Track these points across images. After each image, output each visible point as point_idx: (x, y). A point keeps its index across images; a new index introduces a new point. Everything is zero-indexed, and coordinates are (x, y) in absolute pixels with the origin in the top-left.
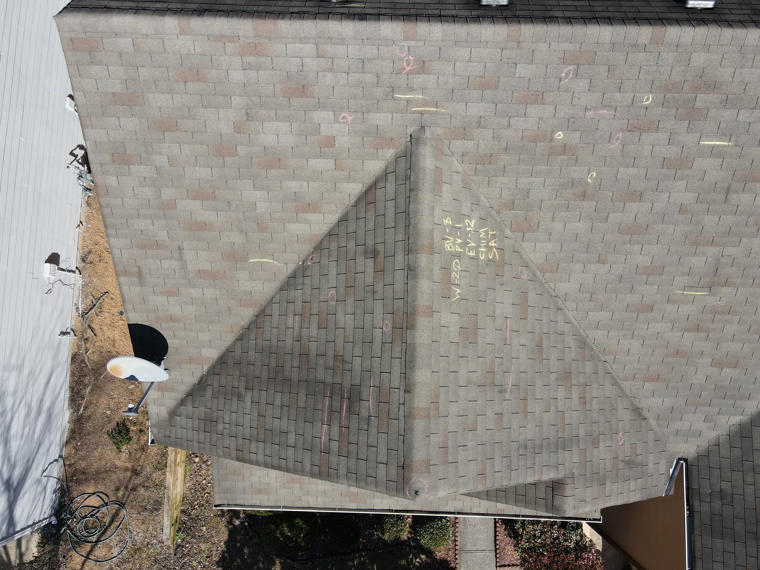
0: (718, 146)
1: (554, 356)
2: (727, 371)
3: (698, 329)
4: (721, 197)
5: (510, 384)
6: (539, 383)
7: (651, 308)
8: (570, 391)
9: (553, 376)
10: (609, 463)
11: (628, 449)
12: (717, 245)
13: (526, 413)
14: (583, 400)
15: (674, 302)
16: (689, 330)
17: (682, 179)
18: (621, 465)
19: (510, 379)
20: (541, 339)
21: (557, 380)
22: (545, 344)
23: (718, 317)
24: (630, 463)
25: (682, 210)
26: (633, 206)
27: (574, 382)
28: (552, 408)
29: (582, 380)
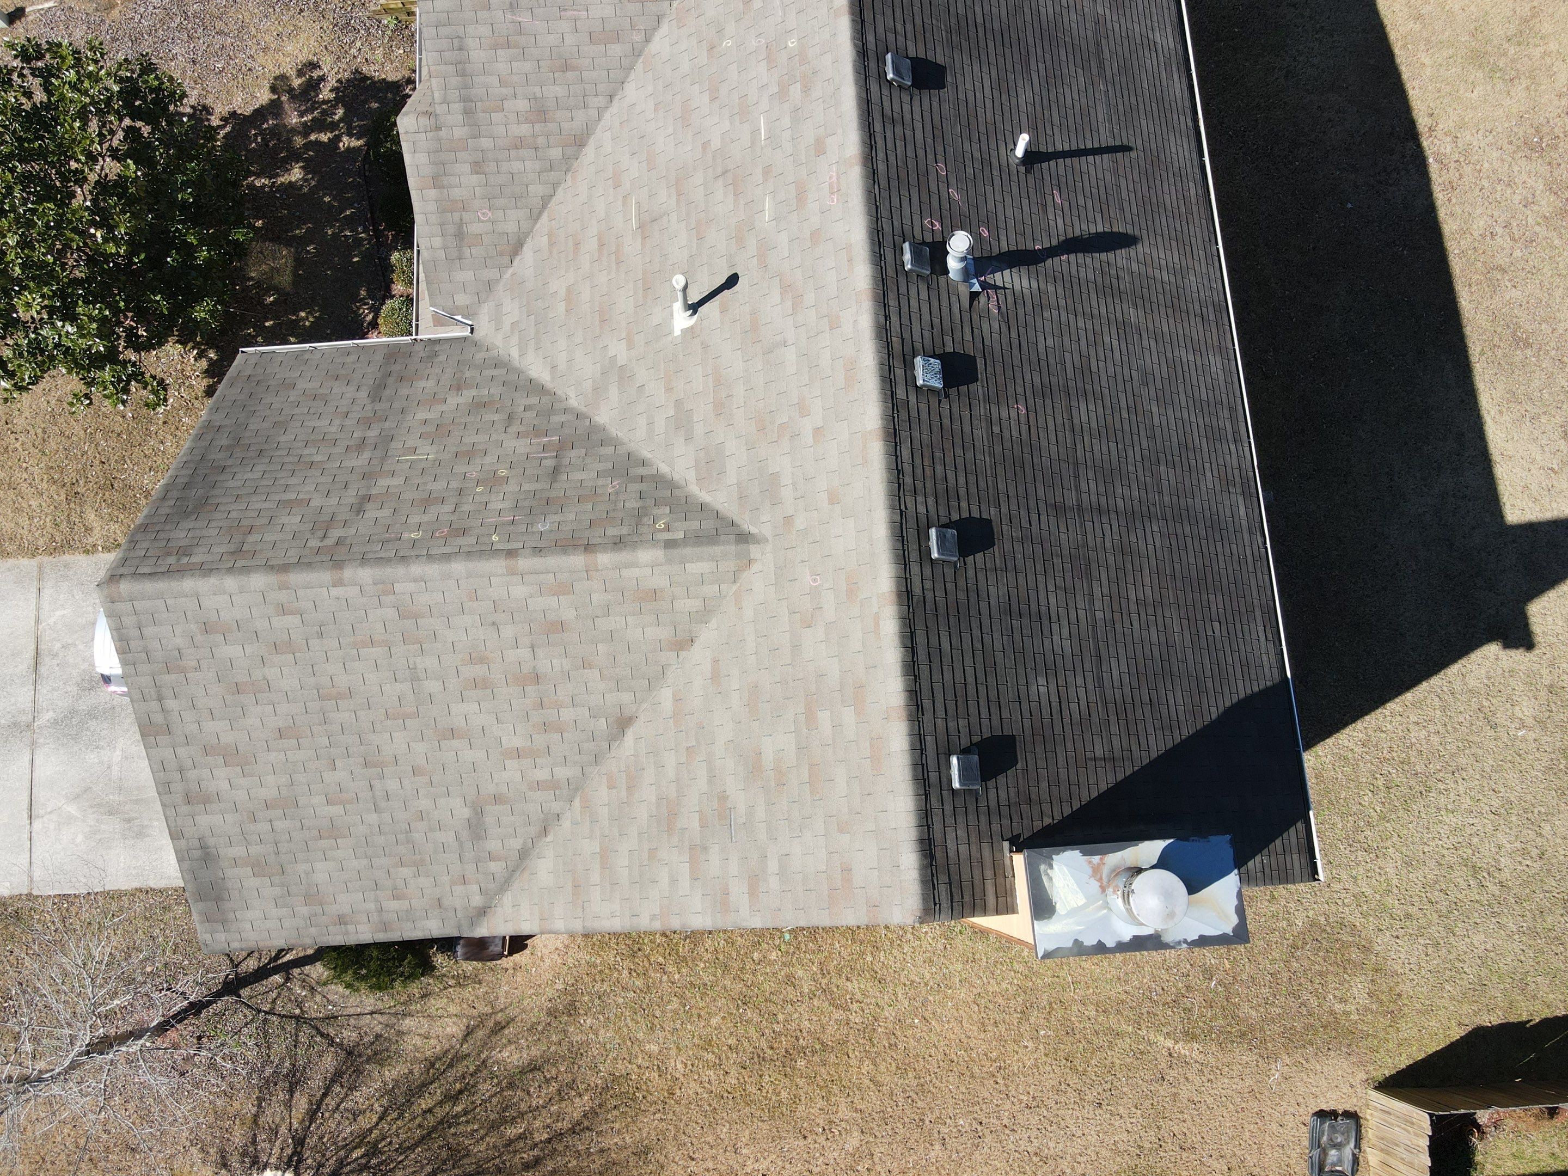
0: (760, 134)
1: (559, 91)
2: (562, 307)
3: (601, 245)
4: (719, 170)
5: (520, 19)
6: (528, 66)
7: (617, 186)
8: (527, 121)
9: (537, 90)
10: (456, 193)
11: (474, 228)
12: (678, 201)
13: (495, 47)
14: (519, 144)
15: (624, 203)
16: (599, 239)
17: (731, 124)
18: (456, 216)
19: (524, 18)
20: (574, 69)
21: (535, 98)
22: (570, 75)
23: (613, 257)
24: (460, 235)
25: (705, 145)
26: (706, 98)
27: (537, 126)
28: (504, 91)
29: (541, 141)
